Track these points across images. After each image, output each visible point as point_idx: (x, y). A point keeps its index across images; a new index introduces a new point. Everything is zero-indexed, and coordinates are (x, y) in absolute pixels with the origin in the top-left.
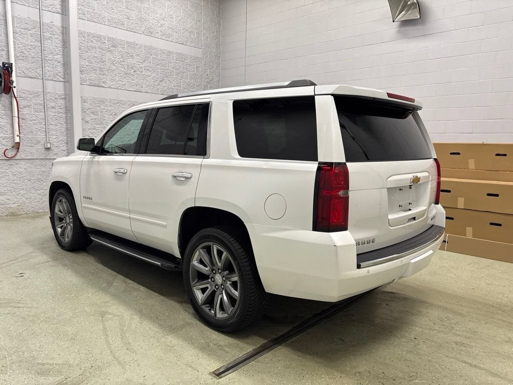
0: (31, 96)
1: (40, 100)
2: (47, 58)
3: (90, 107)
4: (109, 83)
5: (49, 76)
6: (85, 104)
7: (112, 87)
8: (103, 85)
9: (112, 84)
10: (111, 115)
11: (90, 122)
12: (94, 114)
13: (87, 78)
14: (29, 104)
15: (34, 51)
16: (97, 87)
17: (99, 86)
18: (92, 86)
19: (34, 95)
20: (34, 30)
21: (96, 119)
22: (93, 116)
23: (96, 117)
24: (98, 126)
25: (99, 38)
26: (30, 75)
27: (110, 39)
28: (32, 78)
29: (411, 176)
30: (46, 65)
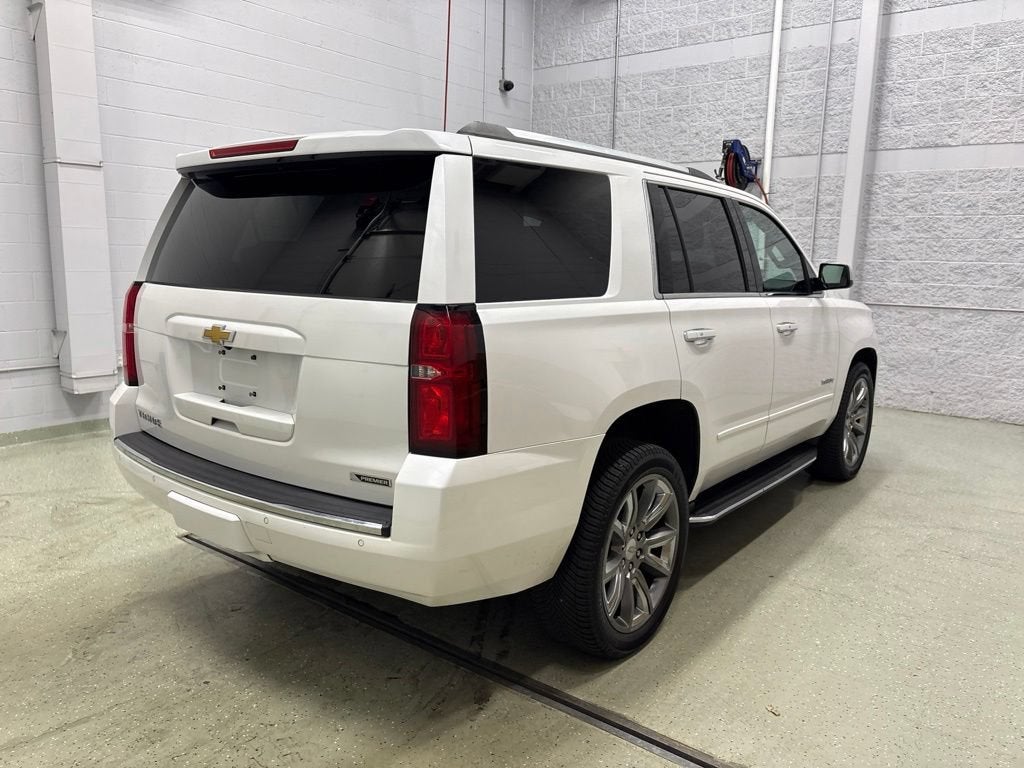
0: (795, 188)
1: (810, 193)
2: (831, 113)
3: (905, 196)
4: (965, 134)
5: (832, 146)
6: (898, 190)
7: (972, 142)
8: (949, 141)
9: (973, 134)
10: (959, 207)
11: (902, 227)
12: (916, 210)
13: (911, 134)
14: (790, 203)
15: (810, 104)
16: (932, 150)
17: (937, 146)
18: (921, 147)
19: (799, 186)
20: (817, 65)
21: (918, 220)
22: (912, 215)
23: (918, 215)
24: (922, 235)
25: (953, 37)
26: (798, 150)
27: (981, 31)
28: (800, 155)
29: (209, 324)
30: (830, 125)
